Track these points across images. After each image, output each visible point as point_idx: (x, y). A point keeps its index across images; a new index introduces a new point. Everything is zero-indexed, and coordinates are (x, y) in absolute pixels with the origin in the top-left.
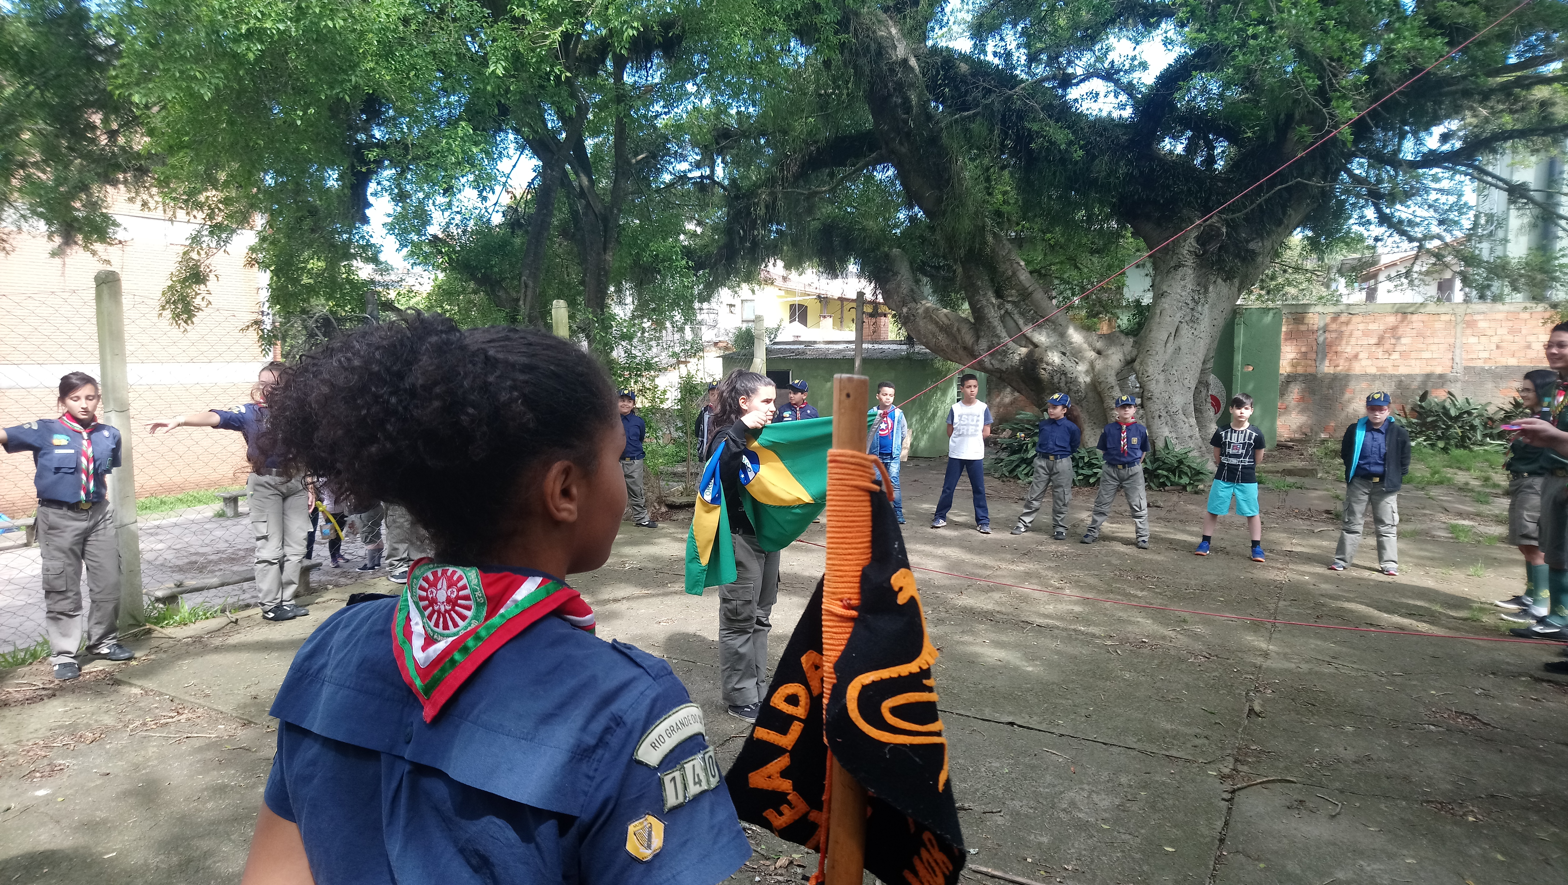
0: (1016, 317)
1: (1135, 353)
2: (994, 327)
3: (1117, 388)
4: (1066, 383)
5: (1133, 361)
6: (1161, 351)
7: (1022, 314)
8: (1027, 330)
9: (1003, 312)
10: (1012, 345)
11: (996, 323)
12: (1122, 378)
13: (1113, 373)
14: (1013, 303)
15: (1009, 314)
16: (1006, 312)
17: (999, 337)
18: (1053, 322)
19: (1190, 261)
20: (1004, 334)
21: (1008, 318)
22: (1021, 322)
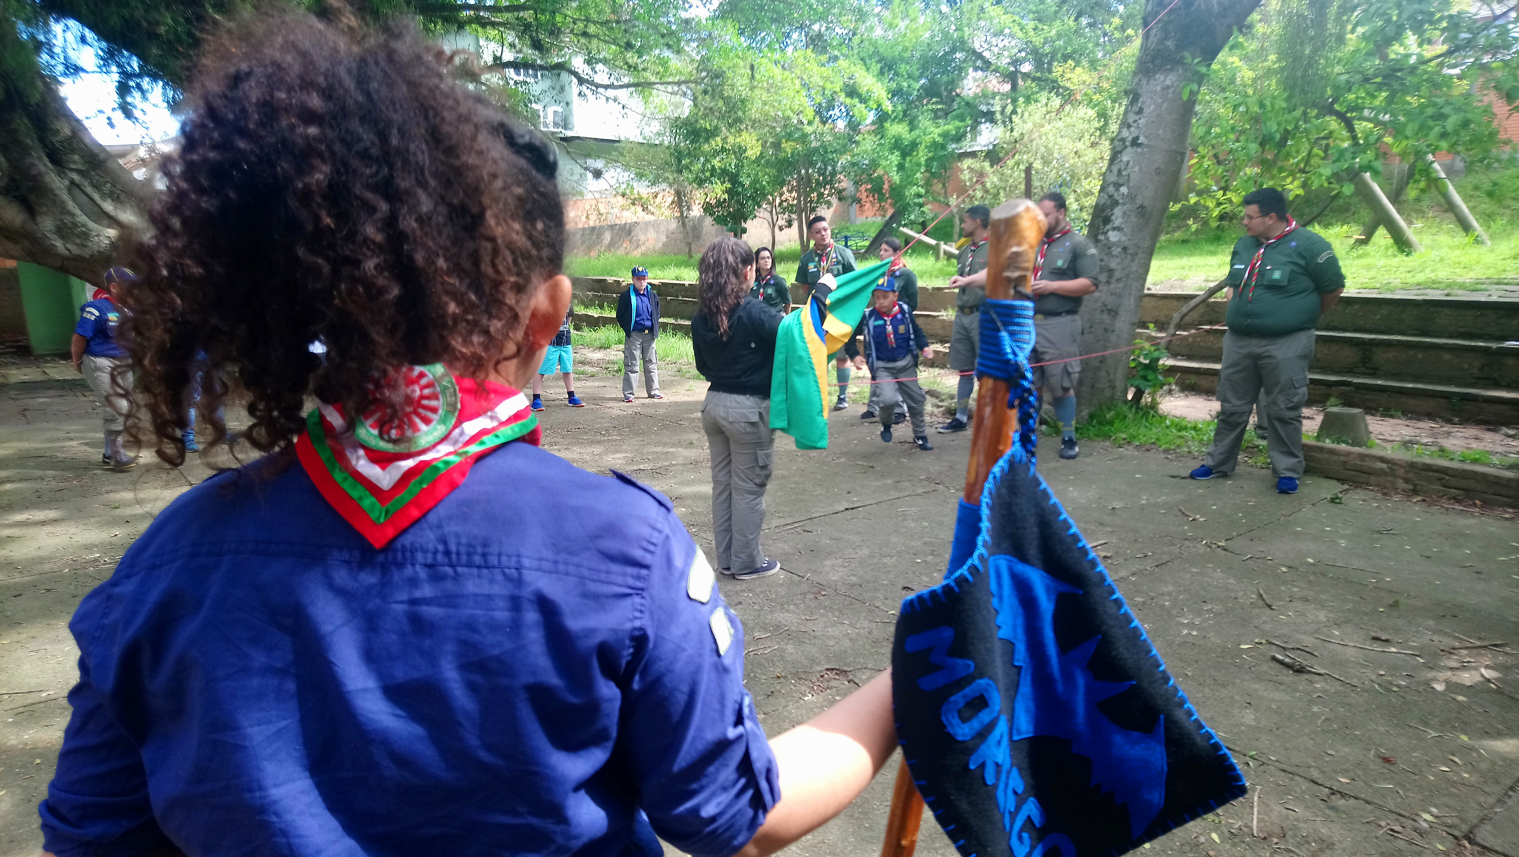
2: (63, 202)
7: (96, 187)
9: (67, 182)
10: (91, 224)
11: (65, 196)
15: (78, 186)
16: (72, 182)
17: (73, 215)
20: (78, 212)
21: (76, 191)
22: (96, 197)
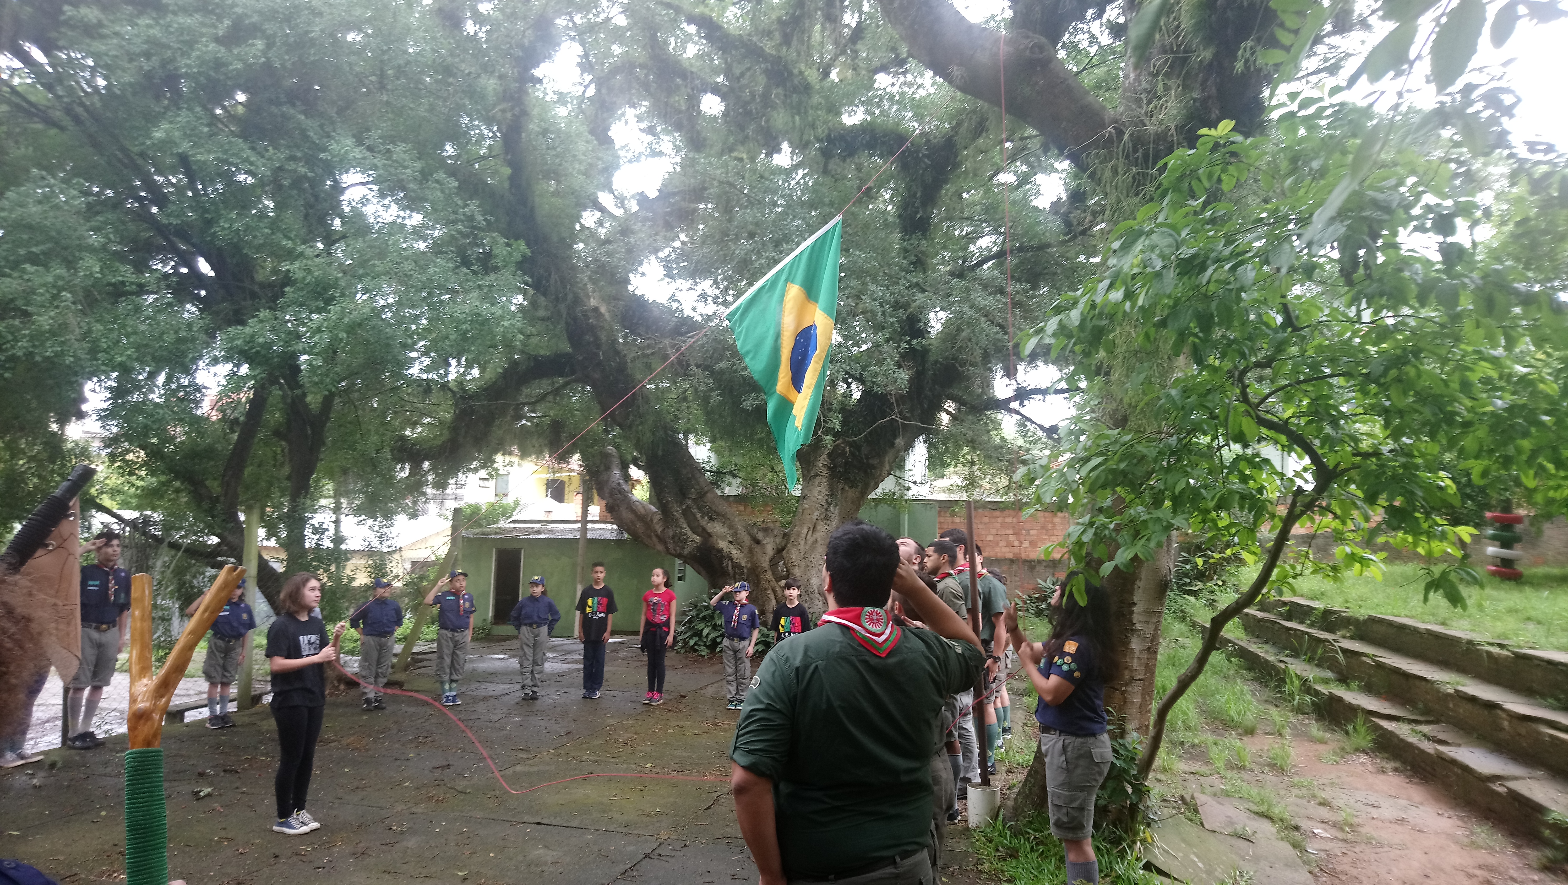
0: (695, 510)
1: (783, 544)
2: (677, 519)
3: (770, 573)
4: (733, 567)
5: (783, 549)
6: (802, 543)
7: (699, 509)
8: (704, 522)
9: (684, 507)
10: (690, 534)
12: (774, 563)
13: (767, 559)
14: (693, 499)
15: (689, 508)
16: (687, 507)
18: (723, 516)
19: (825, 472)
20: (684, 525)
21: (688, 512)
22: (698, 516)
